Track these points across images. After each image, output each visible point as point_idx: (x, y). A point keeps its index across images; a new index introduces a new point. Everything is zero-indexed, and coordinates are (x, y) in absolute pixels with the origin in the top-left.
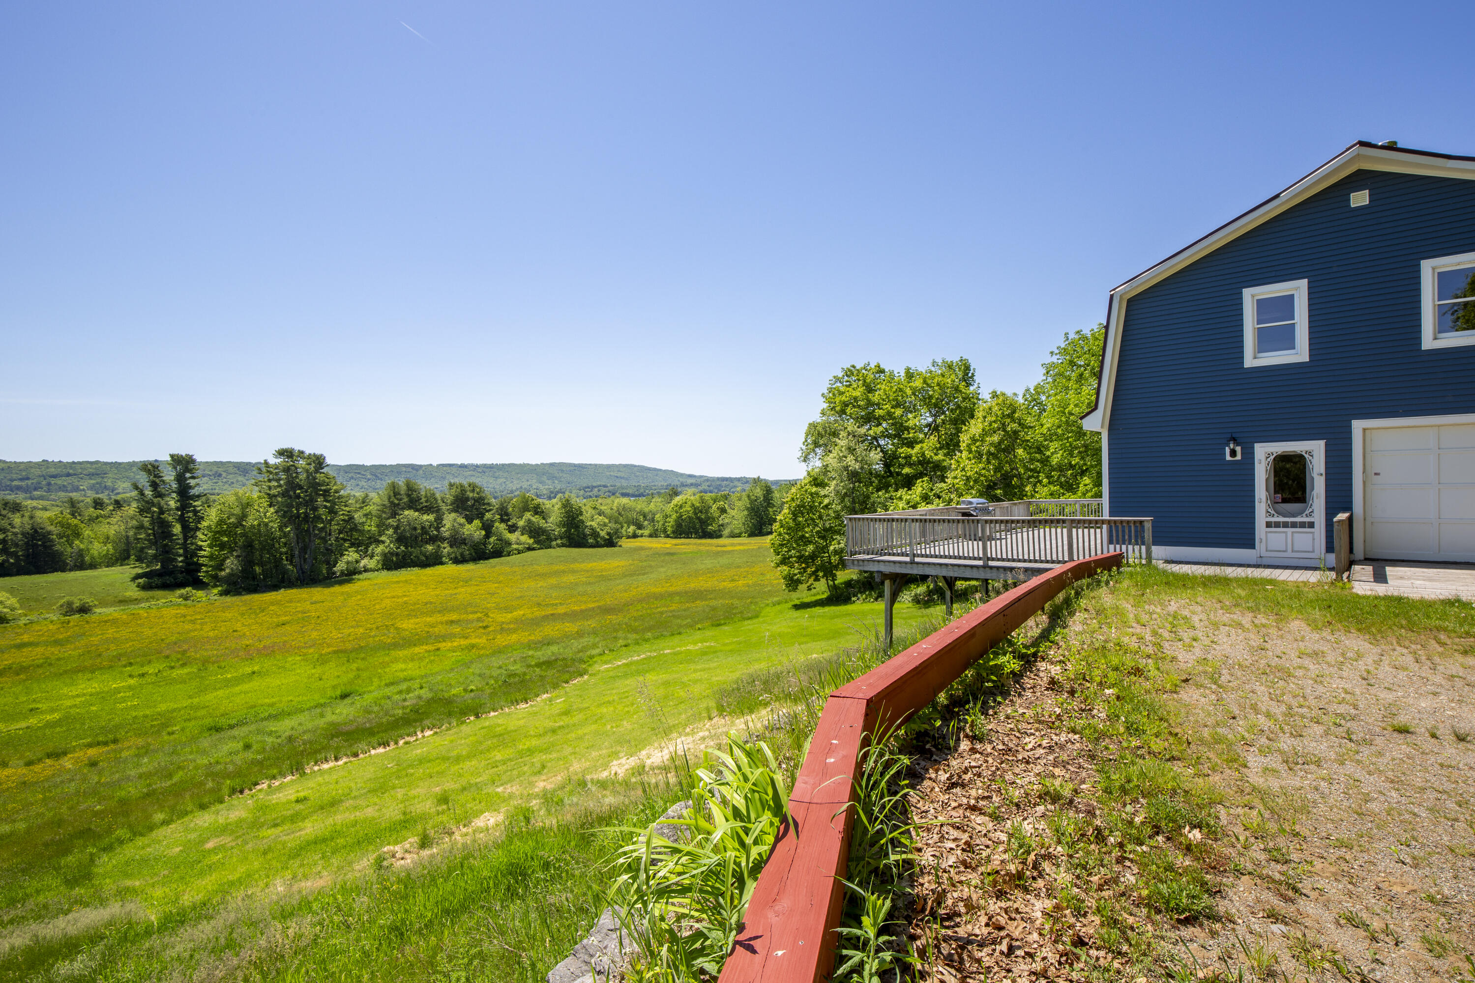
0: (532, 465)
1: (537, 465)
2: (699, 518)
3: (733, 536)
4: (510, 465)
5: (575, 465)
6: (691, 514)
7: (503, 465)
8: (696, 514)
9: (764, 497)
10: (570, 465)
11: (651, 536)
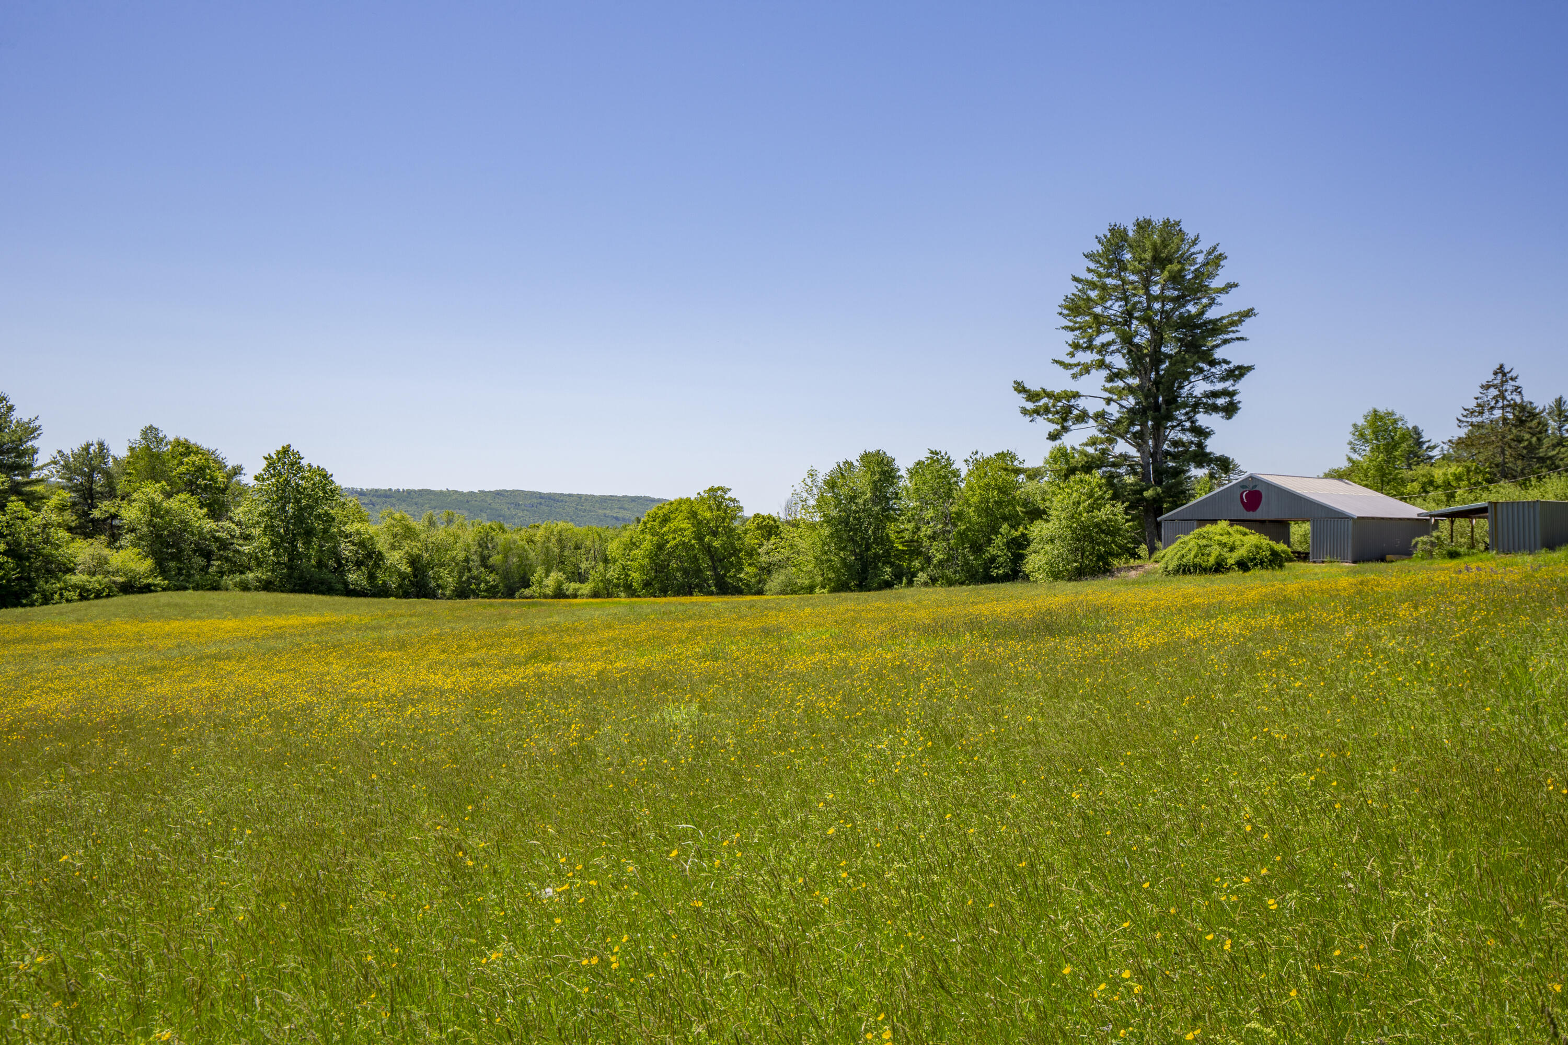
0: (462, 494)
1: (472, 494)
2: (709, 550)
3: (790, 589)
4: (422, 493)
5: (541, 496)
6: (688, 535)
7: (409, 492)
8: (700, 538)
9: (875, 489)
10: (533, 495)
11: (595, 595)
